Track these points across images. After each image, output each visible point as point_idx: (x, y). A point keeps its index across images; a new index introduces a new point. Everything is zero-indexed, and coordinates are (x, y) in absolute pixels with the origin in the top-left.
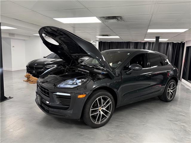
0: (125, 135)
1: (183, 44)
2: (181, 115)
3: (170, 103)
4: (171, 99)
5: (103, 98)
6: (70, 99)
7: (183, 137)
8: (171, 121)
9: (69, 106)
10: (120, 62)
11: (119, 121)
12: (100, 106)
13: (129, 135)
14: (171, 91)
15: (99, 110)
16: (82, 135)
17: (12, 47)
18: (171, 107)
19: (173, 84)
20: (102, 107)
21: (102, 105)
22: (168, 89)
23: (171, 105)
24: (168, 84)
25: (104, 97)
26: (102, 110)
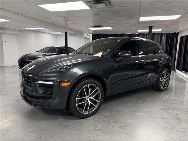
0: (114, 125)
1: (176, 35)
2: (174, 103)
3: (163, 93)
4: (164, 88)
5: (91, 87)
6: (53, 87)
7: (175, 125)
8: (163, 109)
9: (52, 95)
10: (109, 50)
11: (109, 111)
12: (87, 96)
13: (118, 124)
14: (164, 80)
15: (87, 100)
16: (67, 126)
17: (3, 42)
18: (164, 96)
19: (167, 73)
20: (90, 96)
21: (90, 94)
22: (161, 78)
23: (164, 95)
24: (161, 73)
25: (92, 85)
26: (90, 99)
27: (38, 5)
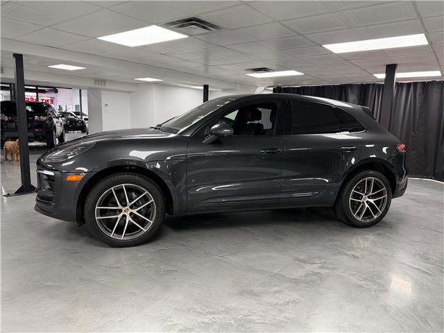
4: (368, 221)
6: (54, 181)
9: (54, 194)
14: (369, 200)
15: (123, 213)
17: (103, 106)
19: (376, 182)
20: (131, 208)
21: (129, 204)
26: (131, 213)
27: (98, 38)
